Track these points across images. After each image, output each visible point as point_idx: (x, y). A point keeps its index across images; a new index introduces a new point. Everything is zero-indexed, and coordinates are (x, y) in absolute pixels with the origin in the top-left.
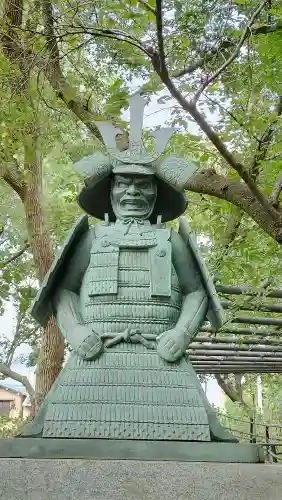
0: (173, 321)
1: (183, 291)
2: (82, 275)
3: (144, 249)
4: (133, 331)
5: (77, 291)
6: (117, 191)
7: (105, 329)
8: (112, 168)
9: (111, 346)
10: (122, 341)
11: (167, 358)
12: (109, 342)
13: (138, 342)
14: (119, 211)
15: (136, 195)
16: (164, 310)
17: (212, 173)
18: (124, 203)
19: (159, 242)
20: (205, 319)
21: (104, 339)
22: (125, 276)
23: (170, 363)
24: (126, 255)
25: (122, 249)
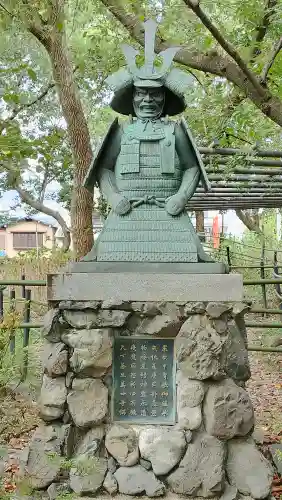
0: (176, 188)
1: (183, 168)
2: (115, 159)
3: (156, 141)
4: (150, 197)
5: (113, 168)
6: (137, 99)
7: (132, 196)
8: (133, 82)
9: (137, 206)
10: (143, 203)
11: (172, 213)
12: (135, 203)
13: (154, 204)
14: (139, 113)
15: (150, 102)
16: (170, 182)
17: (215, 54)
18: (142, 108)
19: (166, 135)
20: (197, 186)
21: (131, 202)
22: (144, 160)
23: (174, 216)
24: (144, 146)
25: (142, 141)
